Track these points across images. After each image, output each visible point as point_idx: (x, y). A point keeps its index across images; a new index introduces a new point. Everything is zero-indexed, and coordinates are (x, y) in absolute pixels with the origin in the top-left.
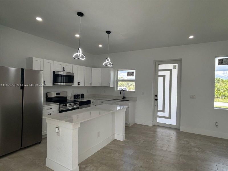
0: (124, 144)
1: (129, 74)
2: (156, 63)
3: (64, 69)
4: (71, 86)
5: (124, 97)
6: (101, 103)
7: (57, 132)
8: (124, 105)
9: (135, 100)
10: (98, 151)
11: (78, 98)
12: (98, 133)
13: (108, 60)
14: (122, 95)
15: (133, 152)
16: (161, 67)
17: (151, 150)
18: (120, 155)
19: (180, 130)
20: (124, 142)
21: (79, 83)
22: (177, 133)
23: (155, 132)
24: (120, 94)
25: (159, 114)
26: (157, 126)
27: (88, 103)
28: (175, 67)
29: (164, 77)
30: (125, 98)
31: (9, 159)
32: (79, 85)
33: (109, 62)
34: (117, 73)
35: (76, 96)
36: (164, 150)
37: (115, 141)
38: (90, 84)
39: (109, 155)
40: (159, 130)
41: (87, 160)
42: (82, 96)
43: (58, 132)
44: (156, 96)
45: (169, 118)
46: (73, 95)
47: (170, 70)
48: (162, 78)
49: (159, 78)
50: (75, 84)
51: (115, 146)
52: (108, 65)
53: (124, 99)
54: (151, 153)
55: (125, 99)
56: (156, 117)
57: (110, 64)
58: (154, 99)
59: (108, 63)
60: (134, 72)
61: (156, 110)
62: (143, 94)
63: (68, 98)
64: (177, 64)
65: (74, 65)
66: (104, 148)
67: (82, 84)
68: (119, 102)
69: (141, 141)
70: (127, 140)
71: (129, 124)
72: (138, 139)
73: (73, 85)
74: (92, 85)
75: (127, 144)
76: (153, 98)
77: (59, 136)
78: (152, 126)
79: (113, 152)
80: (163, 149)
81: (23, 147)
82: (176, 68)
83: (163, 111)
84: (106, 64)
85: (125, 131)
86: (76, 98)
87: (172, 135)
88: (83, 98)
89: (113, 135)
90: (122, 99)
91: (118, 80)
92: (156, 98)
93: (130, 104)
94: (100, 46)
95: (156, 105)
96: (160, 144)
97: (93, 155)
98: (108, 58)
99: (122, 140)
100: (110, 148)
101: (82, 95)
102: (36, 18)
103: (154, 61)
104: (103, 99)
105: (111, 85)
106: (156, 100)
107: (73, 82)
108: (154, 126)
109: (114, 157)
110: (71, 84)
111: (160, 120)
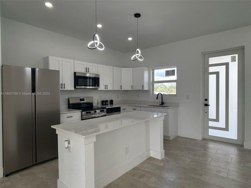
0: (163, 164)
1: (168, 74)
2: (205, 55)
3: (87, 70)
4: (97, 90)
5: (162, 102)
6: (133, 110)
7: (66, 146)
8: (162, 112)
9: (177, 106)
10: (127, 173)
11: (106, 104)
12: (127, 149)
13: (138, 52)
14: (159, 100)
15: (175, 177)
16: (213, 60)
17: (202, 175)
18: (157, 180)
19: (245, 147)
20: (162, 161)
21: (106, 86)
22: (239, 150)
23: (206, 148)
24: (157, 98)
25: (211, 124)
26: (208, 140)
27: (118, 110)
28: (233, 60)
29: (217, 74)
30: (164, 103)
31: (20, 177)
32: (107, 89)
33: (140, 55)
34: (153, 73)
35: (104, 103)
36: (223, 178)
37: (150, 159)
38: (120, 87)
39: (141, 180)
40: (212, 146)
41: (110, 184)
42: (111, 102)
43: (68, 147)
44: (206, 100)
45: (227, 129)
46: (100, 100)
47: (227, 65)
48: (215, 75)
49: (210, 76)
50: (102, 87)
51: (150, 166)
52: (138, 59)
53: (162, 105)
54: (203, 179)
55: (164, 105)
56: (206, 128)
57: (141, 58)
58: (204, 105)
59: (138, 56)
60: (174, 70)
61: (206, 119)
62: (187, 97)
63: (95, 105)
64: (237, 55)
65: (100, 65)
66: (135, 169)
67: (110, 88)
68: (156, 109)
69: (186, 160)
70: (167, 159)
71: (169, 137)
72: (182, 158)
73: (99, 89)
74: (123, 89)
75: (166, 164)
76: (202, 102)
77: (69, 151)
78: (202, 140)
79: (146, 175)
80: (221, 174)
81: (37, 163)
82: (235, 61)
83: (217, 120)
84: (135, 57)
85: (164, 145)
86: (104, 105)
87: (232, 154)
88: (112, 104)
89: (148, 150)
90: (160, 105)
91: (154, 82)
92: (206, 102)
93: (170, 111)
94: (130, 39)
95: (207, 112)
96: (215, 166)
97: (120, 178)
98: (138, 50)
99: (160, 159)
100: (143, 169)
101: (111, 100)
102: (45, 4)
103: (202, 53)
104: (135, 105)
105: (146, 88)
106: (207, 105)
107: (98, 86)
108: (204, 139)
109: (148, 183)
110: (97, 87)
111: (212, 133)
